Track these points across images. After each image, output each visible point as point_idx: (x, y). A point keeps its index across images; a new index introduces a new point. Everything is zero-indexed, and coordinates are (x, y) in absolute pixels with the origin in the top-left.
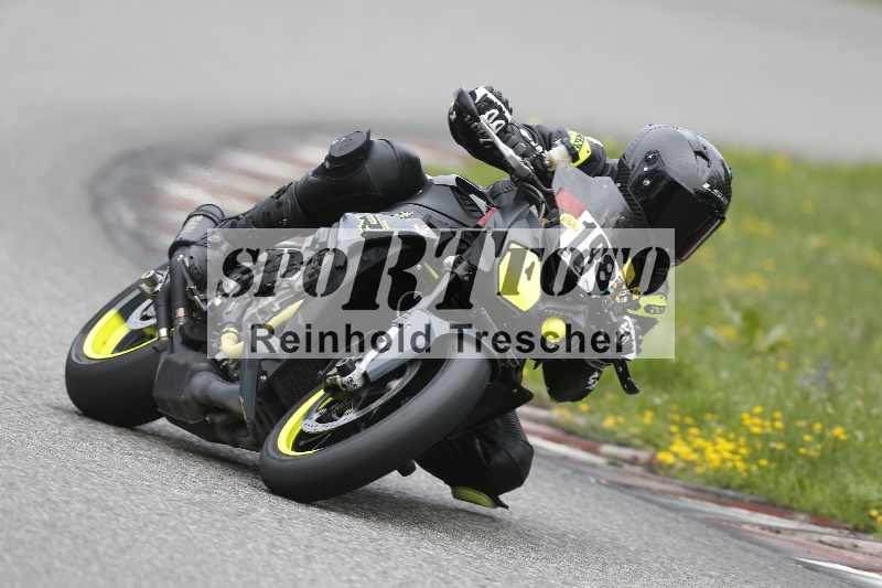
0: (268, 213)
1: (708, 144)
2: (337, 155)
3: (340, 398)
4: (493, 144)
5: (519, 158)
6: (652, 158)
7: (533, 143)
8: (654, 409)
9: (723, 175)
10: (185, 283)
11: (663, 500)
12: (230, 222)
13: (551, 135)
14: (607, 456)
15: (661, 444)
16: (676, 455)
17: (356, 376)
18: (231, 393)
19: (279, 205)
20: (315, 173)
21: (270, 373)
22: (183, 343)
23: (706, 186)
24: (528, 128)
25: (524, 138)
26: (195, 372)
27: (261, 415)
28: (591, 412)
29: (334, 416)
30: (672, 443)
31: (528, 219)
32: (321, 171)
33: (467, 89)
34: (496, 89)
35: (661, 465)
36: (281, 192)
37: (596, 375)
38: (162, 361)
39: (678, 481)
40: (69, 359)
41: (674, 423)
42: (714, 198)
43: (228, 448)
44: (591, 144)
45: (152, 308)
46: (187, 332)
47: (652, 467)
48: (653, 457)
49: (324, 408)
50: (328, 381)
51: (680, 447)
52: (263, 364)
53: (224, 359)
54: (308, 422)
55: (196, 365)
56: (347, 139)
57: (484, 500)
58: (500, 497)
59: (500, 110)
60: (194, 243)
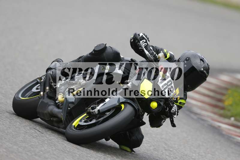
2: (96, 49)
3: (91, 116)
6: (188, 59)
7: (153, 51)
9: (207, 67)
10: (50, 80)
13: (159, 50)
17: (96, 110)
18: (59, 112)
19: (79, 61)
20: (90, 54)
21: (71, 108)
22: (47, 97)
23: (202, 69)
26: (49, 105)
27: (67, 119)
29: (89, 121)
34: (145, 34)
36: (80, 58)
37: (164, 120)
38: (40, 101)
40: (14, 98)
42: (204, 73)
44: (170, 54)
45: (40, 86)
46: (49, 94)
49: (86, 119)
50: (88, 111)
52: (69, 104)
53: (58, 102)
54: (81, 122)
55: (50, 103)
56: (100, 45)
57: (129, 149)
58: (133, 149)
59: (146, 40)
60: (54, 69)
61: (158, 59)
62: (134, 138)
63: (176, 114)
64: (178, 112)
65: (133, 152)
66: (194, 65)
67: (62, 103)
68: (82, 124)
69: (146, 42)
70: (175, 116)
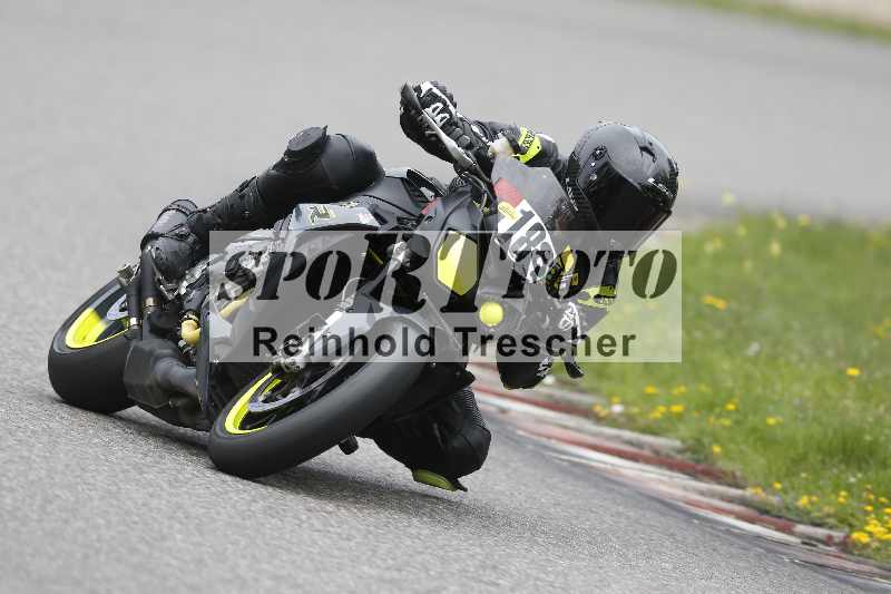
0: (232, 206)
1: (653, 140)
2: (295, 149)
4: (436, 136)
5: (460, 149)
6: (600, 153)
7: (484, 139)
8: (849, 488)
9: (668, 169)
11: (858, 580)
12: (197, 215)
14: (800, 535)
15: (856, 523)
16: (870, 534)
18: (188, 377)
19: (242, 197)
22: (150, 331)
23: (651, 180)
24: (480, 124)
25: (475, 133)
26: (158, 358)
27: (214, 397)
28: (785, 491)
29: (278, 397)
30: (867, 523)
31: (468, 208)
33: (412, 84)
34: (441, 84)
35: (855, 544)
36: (245, 185)
38: (132, 348)
39: (872, 561)
40: (52, 351)
41: (870, 503)
42: (659, 192)
43: (189, 431)
44: (542, 140)
46: (154, 320)
47: (846, 547)
48: (848, 537)
49: (270, 390)
51: (874, 527)
53: (186, 346)
54: (255, 404)
55: (159, 351)
56: (306, 133)
57: (442, 482)
58: (459, 479)
59: (445, 104)
60: (163, 235)
61: (492, 159)
62: (457, 443)
66: (620, 171)
67: (196, 345)
68: (260, 410)
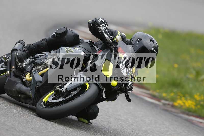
0: (39, 45)
2: (58, 33)
6: (139, 40)
9: (157, 46)
10: (15, 60)
12: (29, 45)
13: (114, 32)
16: (178, 103)
17: (64, 89)
18: (27, 90)
19: (42, 43)
20: (52, 36)
21: (39, 86)
22: (14, 75)
23: (153, 49)
26: (17, 83)
32: (53, 36)
34: (104, 19)
36: (43, 40)
37: (118, 95)
38: (8, 79)
42: (154, 52)
45: (4, 65)
48: (173, 104)
50: (56, 89)
52: (38, 83)
53: (25, 81)
57: (86, 121)
59: (105, 25)
60: (19, 50)
61: (116, 41)
62: (91, 111)
63: (131, 90)
64: (132, 88)
65: (90, 124)
66: (145, 45)
67: (30, 82)
69: (105, 26)
70: (130, 92)
